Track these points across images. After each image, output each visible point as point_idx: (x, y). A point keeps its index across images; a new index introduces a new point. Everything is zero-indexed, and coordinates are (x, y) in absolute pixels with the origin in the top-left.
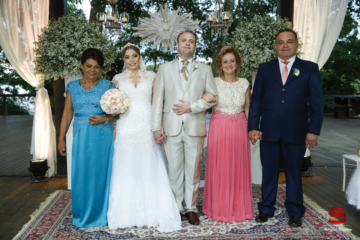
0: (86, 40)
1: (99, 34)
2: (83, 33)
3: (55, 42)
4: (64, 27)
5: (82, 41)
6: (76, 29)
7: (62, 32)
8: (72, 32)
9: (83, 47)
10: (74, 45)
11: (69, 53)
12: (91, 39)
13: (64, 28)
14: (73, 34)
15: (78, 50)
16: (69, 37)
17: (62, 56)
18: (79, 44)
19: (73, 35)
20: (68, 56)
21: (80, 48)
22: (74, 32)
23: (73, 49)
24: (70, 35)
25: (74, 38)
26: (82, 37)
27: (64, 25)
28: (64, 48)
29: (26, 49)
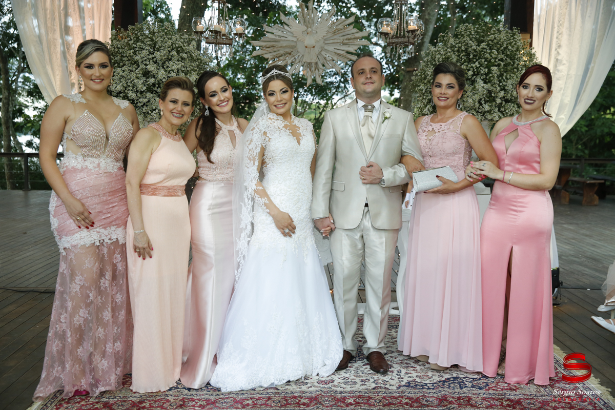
0: (174, 64)
1: (196, 54)
2: (170, 53)
3: (123, 68)
4: (137, 42)
5: (168, 67)
6: (157, 47)
7: (134, 50)
8: (151, 50)
9: (168, 77)
10: (154, 72)
11: (145, 86)
12: (183, 64)
13: (138, 44)
14: (153, 53)
15: (161, 82)
16: (145, 60)
17: (134, 92)
18: (163, 71)
19: (153, 56)
20: (144, 91)
21: (164, 78)
22: (155, 50)
23: (152, 80)
24: (148, 57)
25: (154, 62)
26: (168, 58)
27: (138, 40)
28: (138, 78)
29: (73, 77)
